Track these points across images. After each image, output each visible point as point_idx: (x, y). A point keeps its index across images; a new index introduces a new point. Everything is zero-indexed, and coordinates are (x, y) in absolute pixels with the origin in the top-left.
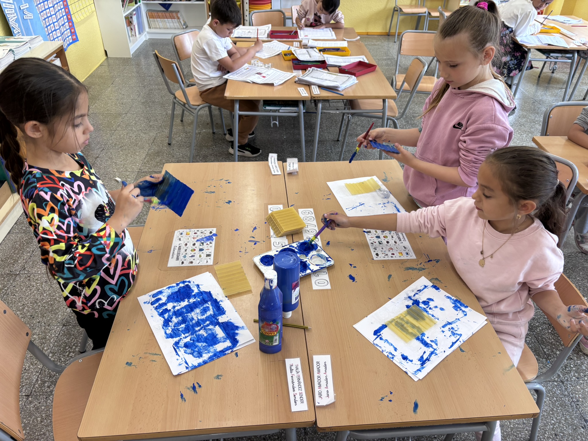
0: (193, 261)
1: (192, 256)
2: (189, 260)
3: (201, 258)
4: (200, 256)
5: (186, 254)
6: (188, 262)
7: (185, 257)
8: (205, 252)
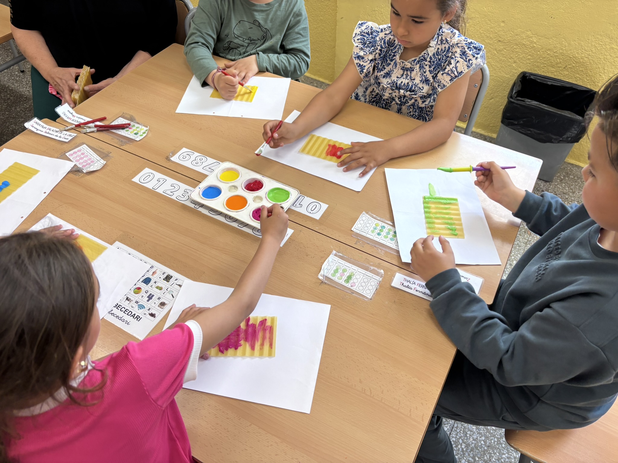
0: (162, 300)
1: (150, 297)
2: (153, 305)
3: (164, 289)
4: (161, 289)
5: (137, 302)
6: (157, 307)
7: (141, 307)
8: (158, 279)
